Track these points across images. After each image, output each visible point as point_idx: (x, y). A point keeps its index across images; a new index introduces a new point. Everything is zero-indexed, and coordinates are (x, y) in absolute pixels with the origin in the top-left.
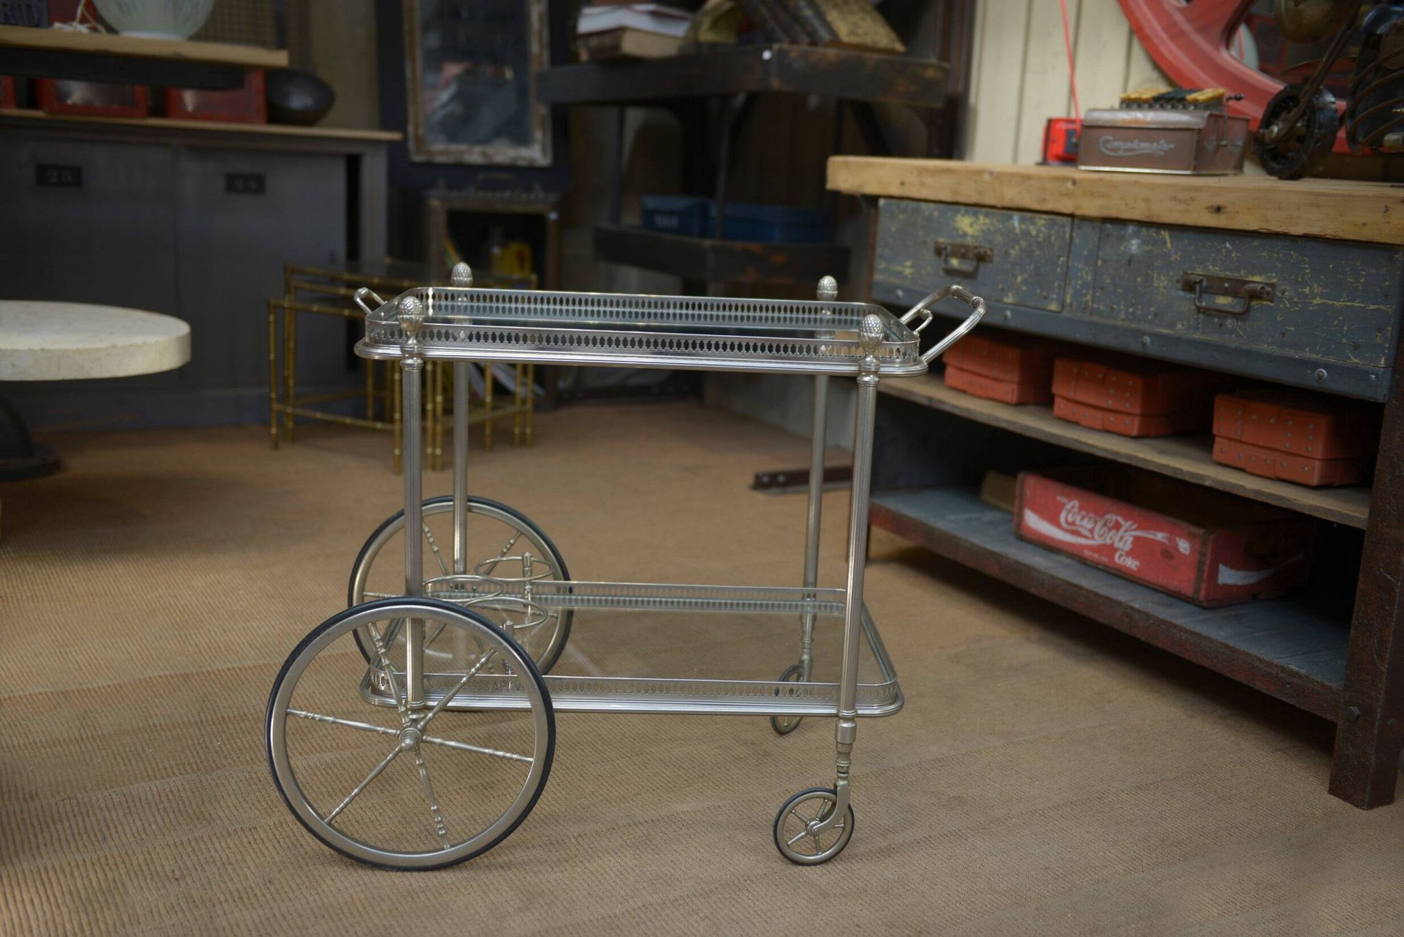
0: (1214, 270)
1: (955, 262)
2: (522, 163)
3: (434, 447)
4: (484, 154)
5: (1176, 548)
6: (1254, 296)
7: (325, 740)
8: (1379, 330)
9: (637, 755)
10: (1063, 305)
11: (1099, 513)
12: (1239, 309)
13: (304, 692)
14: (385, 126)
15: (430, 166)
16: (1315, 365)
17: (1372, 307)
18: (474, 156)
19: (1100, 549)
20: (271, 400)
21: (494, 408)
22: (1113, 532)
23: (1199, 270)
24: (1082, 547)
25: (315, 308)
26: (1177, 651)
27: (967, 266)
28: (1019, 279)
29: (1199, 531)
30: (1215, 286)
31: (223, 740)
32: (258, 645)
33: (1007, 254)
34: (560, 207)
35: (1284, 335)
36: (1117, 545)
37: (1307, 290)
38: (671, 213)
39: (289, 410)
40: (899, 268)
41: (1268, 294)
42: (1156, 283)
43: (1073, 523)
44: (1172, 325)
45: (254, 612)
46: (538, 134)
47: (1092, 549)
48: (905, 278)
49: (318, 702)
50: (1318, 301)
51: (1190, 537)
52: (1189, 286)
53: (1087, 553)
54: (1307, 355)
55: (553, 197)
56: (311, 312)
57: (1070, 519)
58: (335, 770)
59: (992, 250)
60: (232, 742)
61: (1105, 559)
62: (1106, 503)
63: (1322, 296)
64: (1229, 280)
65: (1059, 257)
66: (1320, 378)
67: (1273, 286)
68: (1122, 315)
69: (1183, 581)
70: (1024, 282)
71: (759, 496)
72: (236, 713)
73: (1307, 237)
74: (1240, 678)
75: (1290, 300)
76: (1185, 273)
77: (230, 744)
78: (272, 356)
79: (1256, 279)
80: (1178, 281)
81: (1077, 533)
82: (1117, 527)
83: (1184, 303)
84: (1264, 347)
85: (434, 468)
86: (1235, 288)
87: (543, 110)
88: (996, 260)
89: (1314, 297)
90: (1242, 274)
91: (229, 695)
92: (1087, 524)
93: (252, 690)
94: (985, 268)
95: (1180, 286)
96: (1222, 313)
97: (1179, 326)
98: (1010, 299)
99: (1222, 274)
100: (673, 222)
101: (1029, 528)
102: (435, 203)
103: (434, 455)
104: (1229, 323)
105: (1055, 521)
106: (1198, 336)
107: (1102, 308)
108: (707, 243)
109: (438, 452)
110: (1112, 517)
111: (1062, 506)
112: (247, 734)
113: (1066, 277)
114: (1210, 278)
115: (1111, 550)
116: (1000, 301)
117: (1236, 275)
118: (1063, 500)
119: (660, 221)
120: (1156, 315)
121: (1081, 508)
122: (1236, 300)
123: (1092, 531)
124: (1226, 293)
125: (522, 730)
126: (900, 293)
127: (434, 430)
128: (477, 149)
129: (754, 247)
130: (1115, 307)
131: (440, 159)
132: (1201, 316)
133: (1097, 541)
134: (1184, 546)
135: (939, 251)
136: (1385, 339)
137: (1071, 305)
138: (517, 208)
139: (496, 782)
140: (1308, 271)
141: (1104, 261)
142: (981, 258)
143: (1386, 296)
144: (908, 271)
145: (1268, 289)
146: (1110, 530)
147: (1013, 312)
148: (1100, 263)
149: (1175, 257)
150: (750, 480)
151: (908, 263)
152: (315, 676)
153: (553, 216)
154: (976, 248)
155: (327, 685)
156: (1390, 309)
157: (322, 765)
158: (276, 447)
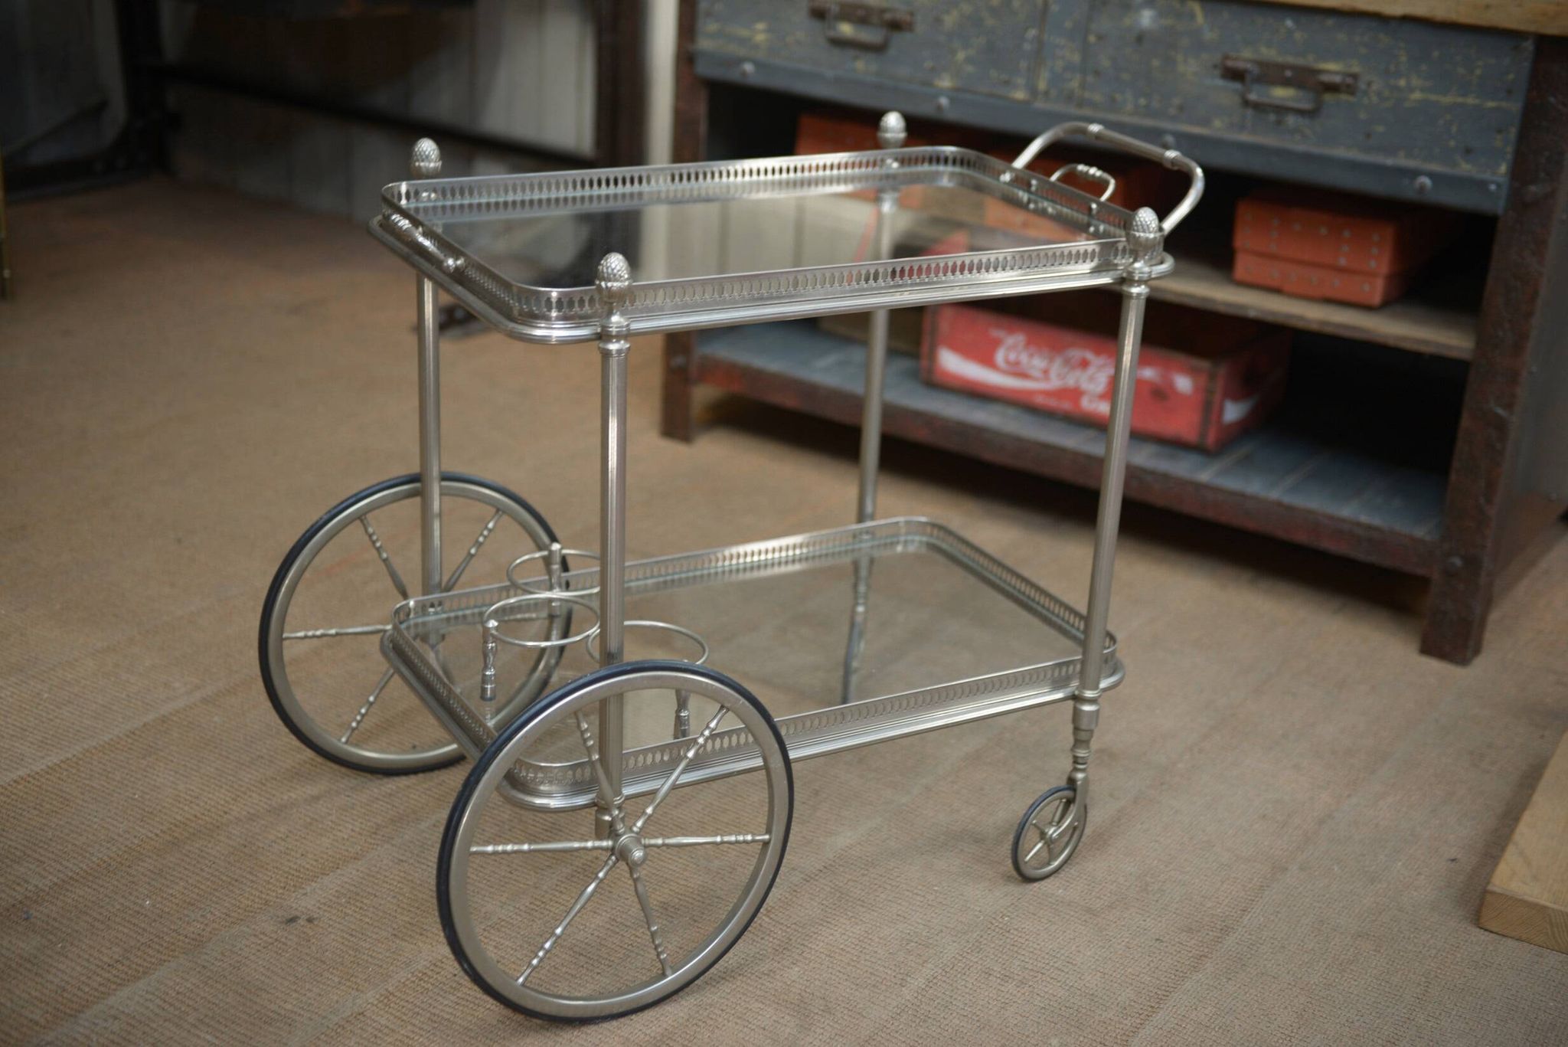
0: (1269, 54)
1: (846, 29)
5: (1171, 386)
6: (1332, 88)
8: (1499, 131)
10: (1033, 91)
11: (1056, 349)
12: (1306, 106)
16: (1415, 173)
17: (1491, 104)
19: (1062, 393)
22: (1078, 373)
23: (1247, 53)
24: (1032, 393)
26: (1210, 514)
27: (869, 35)
28: (961, 56)
29: (1204, 365)
30: (1271, 74)
33: (938, 20)
35: (1368, 136)
36: (1085, 385)
37: (1402, 83)
40: (744, 32)
41: (1348, 86)
42: (1181, 68)
43: (1017, 363)
44: (1206, 122)
47: (1048, 394)
48: (756, 47)
50: (1417, 95)
51: (1192, 372)
52: (1235, 75)
53: (1040, 400)
54: (1402, 161)
57: (1012, 357)
59: (912, 14)
61: (1066, 405)
62: (1067, 336)
63: (1422, 90)
64: (1292, 68)
65: (1026, 29)
66: (1422, 188)
67: (1355, 76)
68: (1129, 107)
69: (1183, 424)
70: (969, 60)
73: (1406, 19)
74: (1301, 538)
75: (1379, 94)
76: (1226, 57)
79: (1331, 66)
80: (1215, 66)
81: (1024, 375)
82: (1084, 364)
83: (1226, 93)
84: (1341, 152)
86: (1303, 78)
88: (921, 28)
89: (1411, 90)
90: (1309, 61)
92: (1037, 363)
94: (899, 40)
95: (1217, 72)
96: (1281, 110)
97: (1217, 123)
98: (945, 82)
99: (1280, 59)
101: (947, 374)
104: (1291, 120)
105: (988, 361)
106: (1245, 137)
107: (1097, 97)
110: (1076, 353)
111: (996, 343)
113: (1039, 54)
114: (1263, 65)
115: (1076, 394)
116: (930, 84)
117: (1300, 61)
118: (996, 333)
120: (1181, 108)
121: (1028, 343)
122: (1301, 93)
123: (1046, 372)
124: (1286, 83)
126: (748, 67)
130: (1118, 97)
132: (1250, 112)
133: (1054, 383)
134: (1183, 383)
135: (819, 14)
136: (1506, 143)
137: (1046, 93)
140: (1404, 59)
141: (1100, 38)
142: (895, 26)
143: (1509, 92)
144: (760, 38)
145: (1349, 80)
146: (1073, 368)
147: (952, 100)
148: (1092, 39)
149: (1209, 35)
151: (760, 26)
154: (883, 11)
156: (1515, 106)
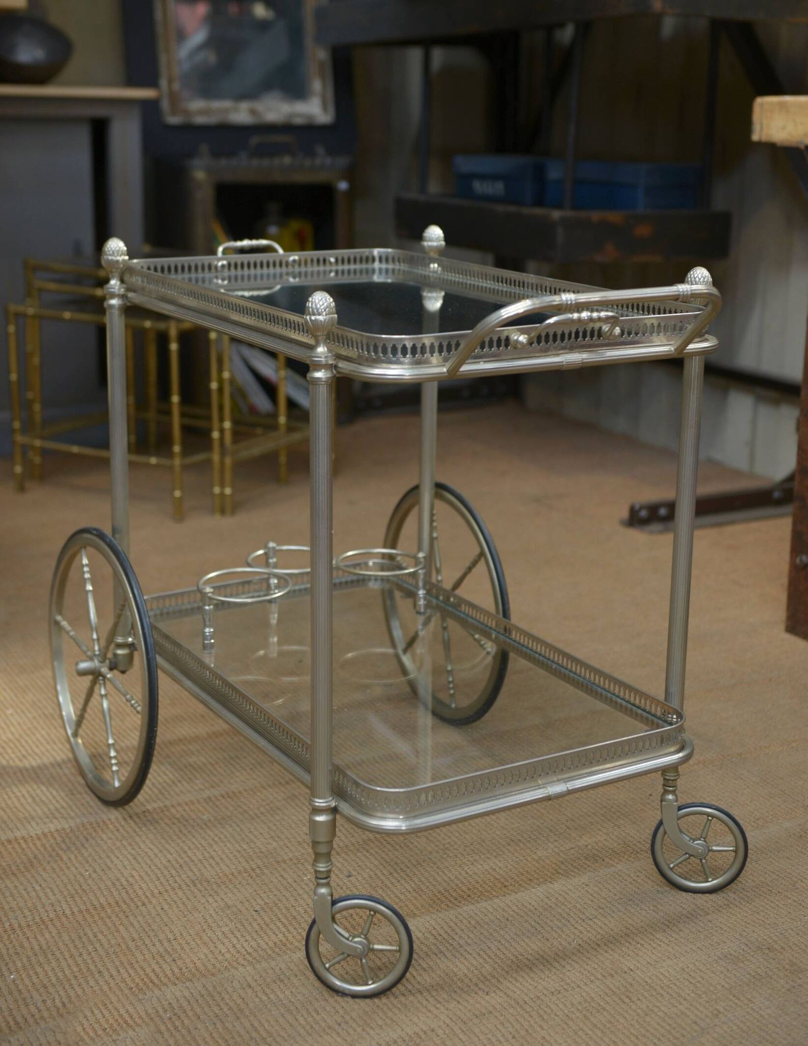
2: (298, 121)
3: (222, 486)
4: (253, 112)
7: (161, 962)
9: (612, 976)
13: (119, 875)
14: (131, 82)
15: (189, 129)
18: (241, 114)
20: (13, 431)
21: (290, 429)
25: (67, 315)
31: (17, 971)
32: (44, 798)
34: (350, 174)
38: (495, 177)
39: (38, 443)
45: (30, 742)
46: (317, 85)
49: (140, 893)
55: (342, 161)
56: (62, 320)
58: (186, 1021)
60: (31, 972)
71: (638, 536)
72: (30, 918)
77: (29, 976)
78: (14, 377)
85: (223, 512)
87: (322, 55)
91: (16, 887)
93: (45, 875)
100: (498, 188)
102: (200, 175)
103: (222, 495)
108: (556, 214)
109: (228, 491)
112: (50, 957)
119: (478, 187)
125: (434, 932)
127: (222, 463)
128: (244, 106)
129: (614, 217)
131: (200, 120)
138: (300, 178)
139: (421, 1033)
150: (625, 514)
152: (129, 848)
153: (343, 186)
155: (149, 862)
157: (165, 1011)
158: (22, 489)
